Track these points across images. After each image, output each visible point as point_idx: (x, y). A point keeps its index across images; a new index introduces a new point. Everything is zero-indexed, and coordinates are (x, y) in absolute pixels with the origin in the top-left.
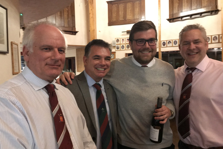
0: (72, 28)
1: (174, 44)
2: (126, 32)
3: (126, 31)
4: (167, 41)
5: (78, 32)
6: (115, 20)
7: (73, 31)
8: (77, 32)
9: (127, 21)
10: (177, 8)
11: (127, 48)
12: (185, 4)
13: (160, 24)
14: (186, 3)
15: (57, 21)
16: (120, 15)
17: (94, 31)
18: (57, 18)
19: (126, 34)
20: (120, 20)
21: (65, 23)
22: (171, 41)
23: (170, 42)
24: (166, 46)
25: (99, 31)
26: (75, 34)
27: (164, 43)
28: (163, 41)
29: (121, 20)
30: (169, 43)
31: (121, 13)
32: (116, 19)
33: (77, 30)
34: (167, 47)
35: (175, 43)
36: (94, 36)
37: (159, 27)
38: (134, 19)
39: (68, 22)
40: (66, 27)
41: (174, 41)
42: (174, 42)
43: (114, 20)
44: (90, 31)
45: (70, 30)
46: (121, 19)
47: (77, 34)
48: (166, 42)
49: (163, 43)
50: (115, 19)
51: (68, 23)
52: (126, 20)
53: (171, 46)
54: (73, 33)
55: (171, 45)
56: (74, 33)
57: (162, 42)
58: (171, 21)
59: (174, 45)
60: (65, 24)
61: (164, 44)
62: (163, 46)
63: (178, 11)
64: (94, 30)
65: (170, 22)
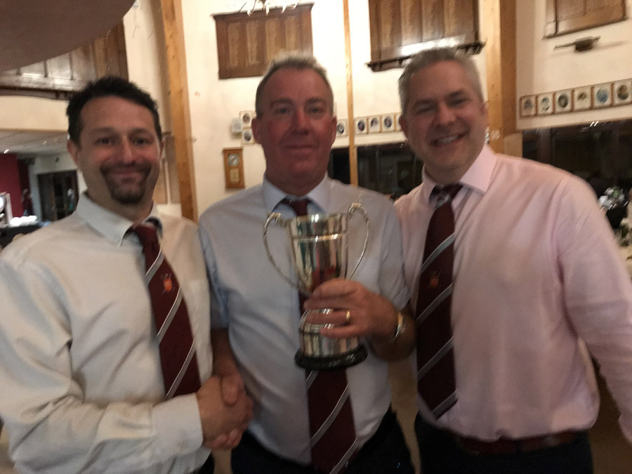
1: (386, 125)
4: (367, 118)
6: (236, 64)
10: (388, 36)
12: (406, 26)
13: (351, 76)
14: (408, 23)
16: (249, 50)
17: (182, 93)
20: (249, 64)
22: (378, 119)
24: (365, 131)
25: (197, 93)
28: (359, 118)
30: (372, 123)
31: (252, 47)
32: (238, 60)
34: (368, 133)
35: (388, 123)
36: (182, 108)
37: (348, 84)
41: (383, 118)
42: (385, 121)
44: (170, 93)
46: (252, 60)
48: (365, 120)
49: (359, 125)
50: (236, 62)
52: (266, 65)
53: (379, 130)
55: (377, 128)
58: (377, 67)
61: (361, 126)
62: (358, 132)
63: (392, 43)
64: (181, 91)
65: (374, 70)
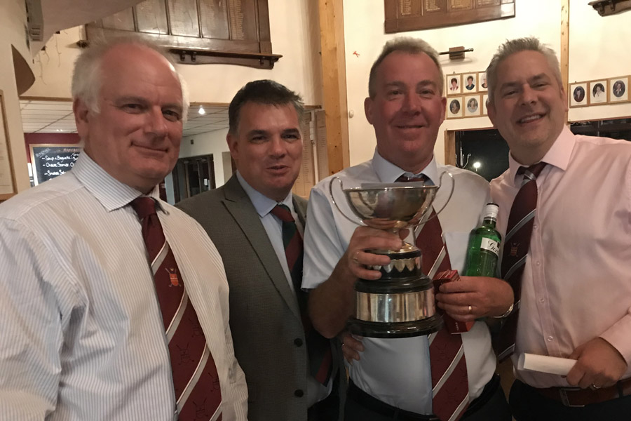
0: (259, 44)
1: (615, 93)
2: (448, 55)
3: (448, 50)
4: (588, 83)
5: (281, 56)
6: (408, 11)
7: (262, 54)
8: (277, 58)
9: (452, 14)
11: (451, 110)
13: (568, 23)
15: (203, 19)
17: (337, 52)
18: (203, 8)
19: (448, 62)
20: (425, 10)
21: (234, 27)
22: (604, 84)
23: (598, 88)
24: (584, 102)
25: (355, 53)
26: (271, 67)
27: (579, 93)
28: (576, 83)
29: (431, 12)
30: (595, 91)
32: (410, 6)
33: (275, 52)
34: (589, 105)
35: (619, 90)
36: (336, 72)
37: (563, 34)
38: (476, 8)
39: (245, 20)
40: (237, 42)
41: (613, 83)
42: (615, 87)
43: (405, 10)
44: (320, 53)
45: (251, 49)
46: (429, 5)
47: (275, 64)
48: (584, 87)
49: (575, 93)
50: (409, 9)
51: (242, 26)
52: (447, 12)
53: (605, 101)
54: (262, 63)
55: (602, 97)
56: (266, 63)
57: (573, 88)
58: (608, 8)
59: (613, 98)
60: (234, 30)
61: (579, 95)
62: (574, 102)
64: (336, 49)
65: (603, 13)
